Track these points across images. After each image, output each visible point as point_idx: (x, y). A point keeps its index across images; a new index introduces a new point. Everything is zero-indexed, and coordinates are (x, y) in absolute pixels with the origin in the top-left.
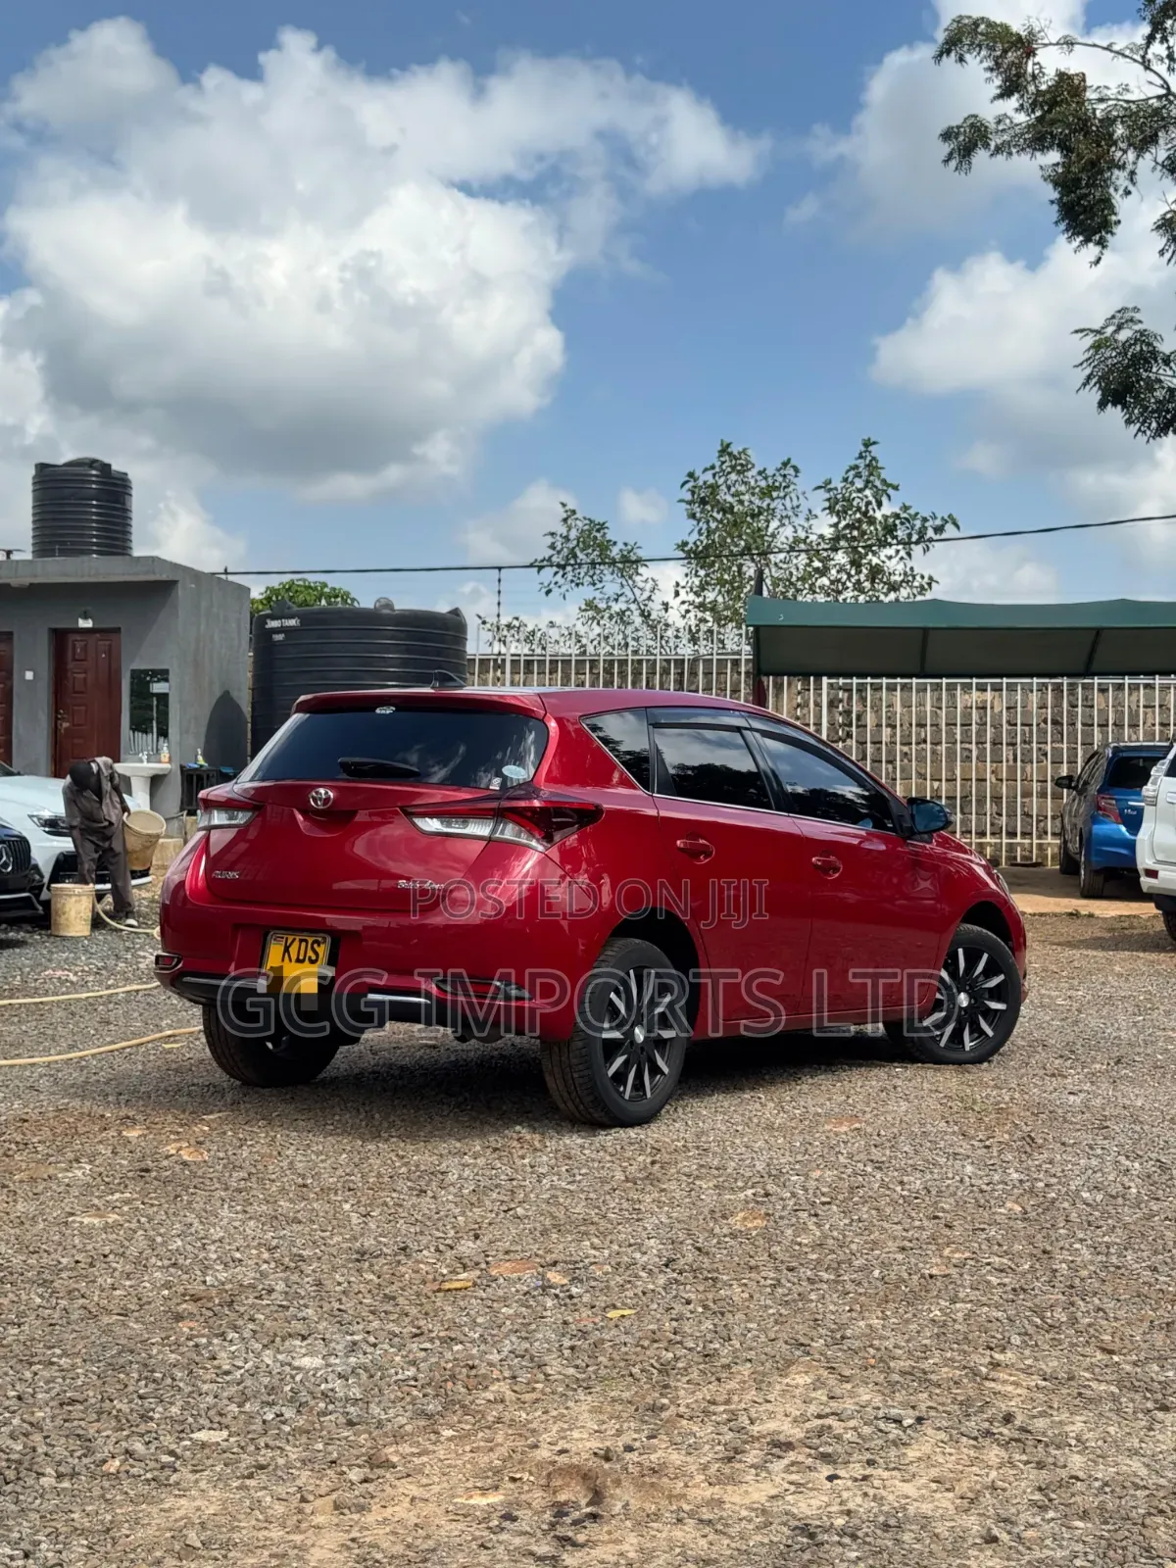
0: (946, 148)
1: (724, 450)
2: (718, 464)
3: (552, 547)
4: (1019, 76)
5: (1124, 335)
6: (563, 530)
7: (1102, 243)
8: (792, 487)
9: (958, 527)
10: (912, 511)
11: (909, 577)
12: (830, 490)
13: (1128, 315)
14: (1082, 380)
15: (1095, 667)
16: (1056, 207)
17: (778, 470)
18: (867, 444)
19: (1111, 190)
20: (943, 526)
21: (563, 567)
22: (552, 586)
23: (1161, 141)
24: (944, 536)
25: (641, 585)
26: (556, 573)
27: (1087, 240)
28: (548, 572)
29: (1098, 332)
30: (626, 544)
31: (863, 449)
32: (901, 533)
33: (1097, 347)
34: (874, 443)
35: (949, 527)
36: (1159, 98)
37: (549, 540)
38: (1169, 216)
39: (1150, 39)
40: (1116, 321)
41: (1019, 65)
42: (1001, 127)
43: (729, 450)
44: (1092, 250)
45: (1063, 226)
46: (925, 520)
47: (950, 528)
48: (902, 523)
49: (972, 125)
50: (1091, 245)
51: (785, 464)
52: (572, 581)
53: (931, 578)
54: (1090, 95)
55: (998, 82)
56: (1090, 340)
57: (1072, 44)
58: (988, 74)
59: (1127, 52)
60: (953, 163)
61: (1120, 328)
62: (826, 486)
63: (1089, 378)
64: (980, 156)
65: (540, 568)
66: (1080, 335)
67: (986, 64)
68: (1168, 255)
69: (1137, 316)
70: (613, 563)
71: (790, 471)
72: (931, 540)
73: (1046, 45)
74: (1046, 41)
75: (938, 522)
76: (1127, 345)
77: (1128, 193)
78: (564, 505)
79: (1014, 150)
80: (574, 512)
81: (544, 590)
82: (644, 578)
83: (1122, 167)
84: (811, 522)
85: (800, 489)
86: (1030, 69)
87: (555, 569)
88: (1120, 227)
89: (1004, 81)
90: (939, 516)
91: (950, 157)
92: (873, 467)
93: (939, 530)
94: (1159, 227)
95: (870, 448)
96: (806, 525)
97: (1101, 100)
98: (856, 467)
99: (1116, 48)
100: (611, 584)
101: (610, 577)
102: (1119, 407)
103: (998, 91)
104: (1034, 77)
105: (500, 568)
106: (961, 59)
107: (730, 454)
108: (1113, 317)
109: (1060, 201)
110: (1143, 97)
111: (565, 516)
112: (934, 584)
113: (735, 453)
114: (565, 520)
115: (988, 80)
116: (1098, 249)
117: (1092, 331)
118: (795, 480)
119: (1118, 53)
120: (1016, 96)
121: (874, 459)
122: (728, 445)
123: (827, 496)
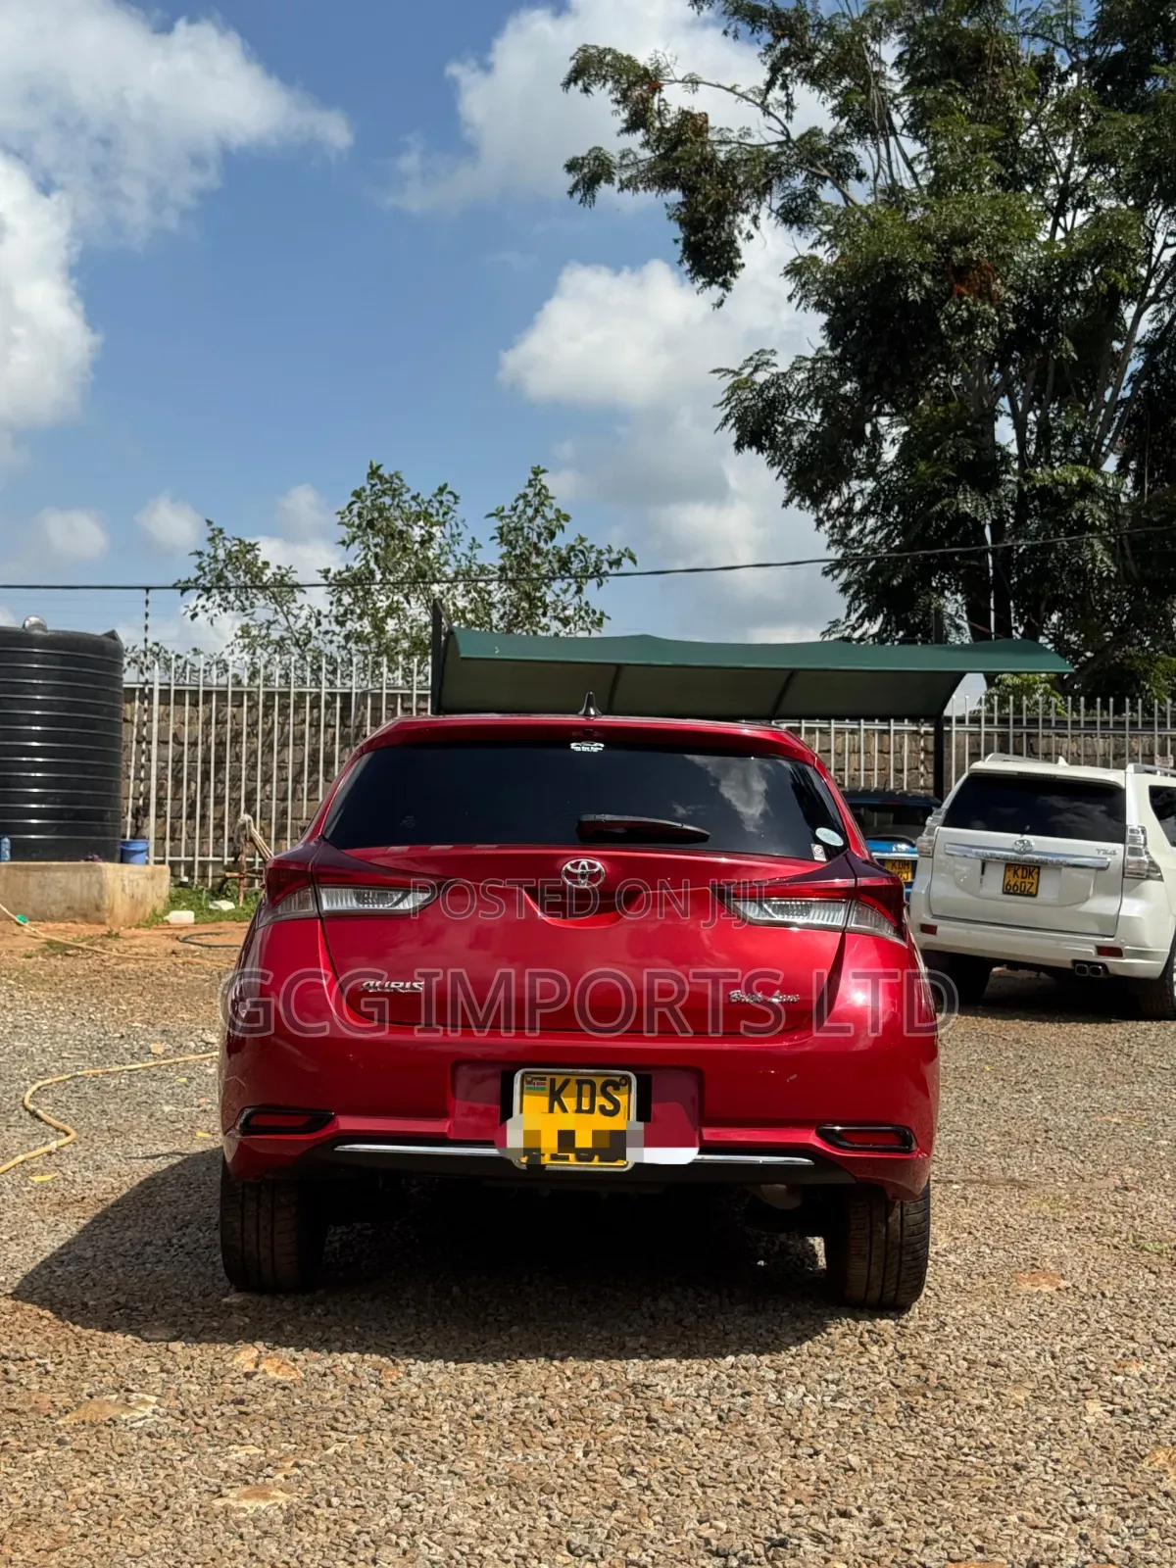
0: (570, 179)
1: (374, 473)
2: (368, 487)
3: (200, 567)
4: (647, 109)
5: (761, 377)
6: (208, 549)
7: (726, 285)
8: (451, 514)
9: (635, 562)
10: (587, 544)
11: (585, 610)
12: (502, 518)
13: (764, 358)
14: (720, 420)
15: (783, 710)
16: (680, 246)
17: (435, 496)
18: (537, 472)
19: (736, 232)
20: (620, 560)
21: (207, 590)
22: (199, 609)
23: (775, 189)
24: (622, 570)
25: (296, 612)
26: (200, 596)
27: (710, 283)
28: (193, 593)
29: (737, 374)
30: (279, 568)
31: (532, 476)
32: (576, 566)
33: (734, 388)
34: (544, 471)
35: (626, 561)
36: (780, 144)
37: (196, 560)
38: (798, 261)
39: (770, 84)
40: (754, 363)
41: (645, 101)
42: (624, 162)
43: (380, 472)
44: (716, 291)
45: (687, 266)
46: (600, 553)
47: (627, 564)
48: (576, 556)
49: (596, 158)
50: (715, 287)
51: (441, 490)
52: (220, 605)
53: (602, 614)
54: (712, 136)
55: (625, 115)
56: (729, 380)
57: (697, 83)
58: (615, 107)
59: (751, 96)
60: (578, 195)
61: (756, 369)
62: (497, 514)
63: (727, 418)
64: (605, 191)
65: (184, 590)
66: (718, 375)
67: (613, 97)
68: (795, 301)
69: (774, 360)
70: (264, 588)
71: (445, 497)
72: (606, 574)
73: (671, 82)
74: (671, 78)
75: (614, 556)
76: (766, 385)
77: (750, 237)
78: (209, 523)
79: (641, 186)
80: (221, 531)
81: (190, 614)
82: (299, 605)
83: (746, 211)
84: (475, 551)
85: (459, 517)
86: (656, 107)
87: (200, 592)
88: (744, 270)
89: (631, 116)
90: (615, 549)
91: (575, 187)
92: (542, 494)
93: (618, 562)
94: (787, 273)
95: (540, 476)
96: (469, 554)
97: (721, 142)
98: (525, 496)
99: (739, 90)
100: (263, 609)
101: (262, 602)
102: (754, 449)
103: (624, 125)
104: (660, 113)
105: (148, 589)
106: (586, 90)
107: (380, 477)
108: (751, 359)
109: (686, 241)
110: (763, 142)
111: (210, 534)
112: (605, 620)
113: (386, 476)
114: (212, 539)
115: (616, 112)
116: (722, 291)
117: (729, 371)
118: (455, 507)
119: (742, 96)
120: (642, 131)
121: (544, 487)
122: (378, 467)
123: (500, 524)
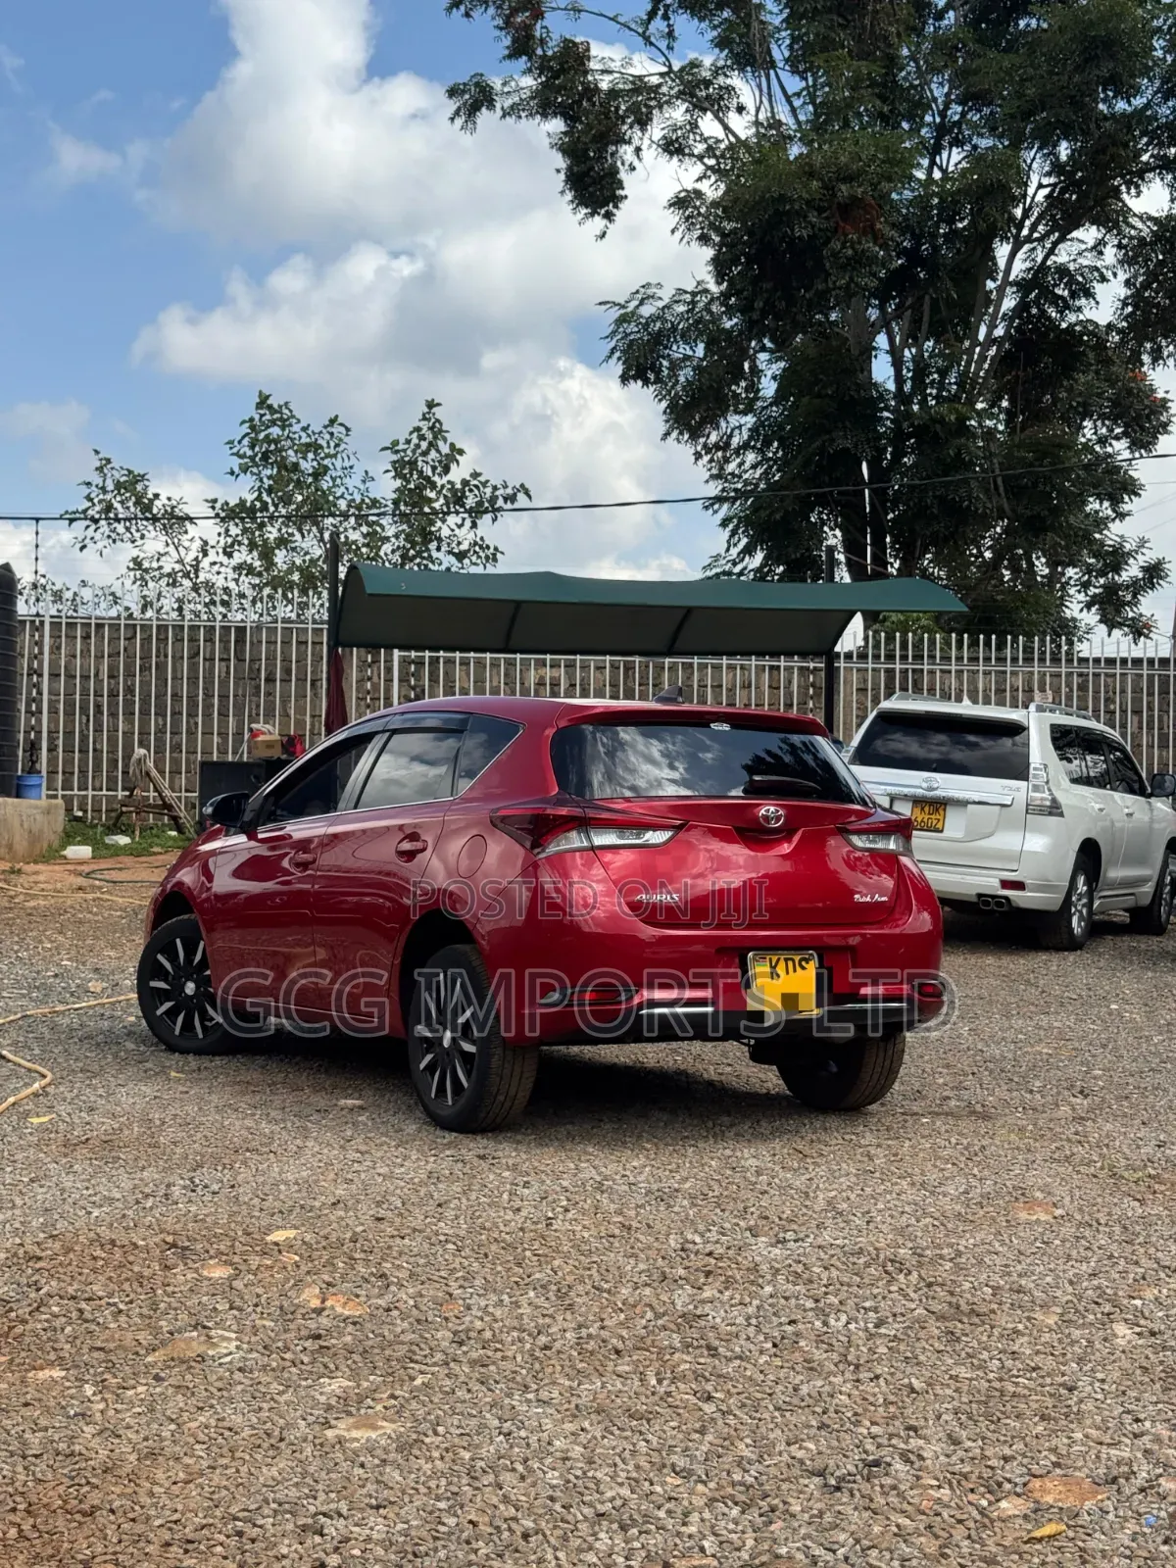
0: (452, 105)
1: (263, 402)
2: (257, 417)
3: (89, 498)
4: (530, 37)
5: (647, 310)
6: (97, 480)
7: (609, 216)
8: (343, 446)
9: (530, 497)
10: (482, 479)
11: (479, 545)
12: (397, 452)
13: (650, 292)
14: (607, 352)
16: (562, 176)
17: (325, 427)
18: (431, 405)
19: (619, 164)
20: (515, 495)
21: (96, 521)
22: (87, 541)
23: (655, 121)
24: (516, 505)
25: (187, 544)
26: (88, 527)
27: (592, 215)
28: (81, 524)
29: (623, 307)
30: (169, 499)
31: (426, 410)
32: (470, 501)
33: (622, 320)
34: (439, 405)
35: (521, 496)
36: (662, 75)
37: (85, 491)
38: (683, 194)
39: (652, 15)
40: (640, 296)
41: (528, 28)
42: (506, 90)
43: (269, 402)
44: (598, 222)
45: (569, 196)
46: (495, 488)
47: (522, 499)
48: (471, 491)
49: (477, 84)
50: (597, 218)
51: (332, 422)
52: (109, 537)
53: (496, 549)
54: (593, 65)
55: (508, 41)
56: (615, 313)
57: (580, 11)
58: (498, 33)
59: (633, 26)
60: (459, 122)
61: (642, 303)
62: (393, 447)
63: (613, 351)
64: (484, 116)
65: (71, 521)
66: (604, 307)
67: (496, 23)
68: (678, 235)
69: (659, 293)
70: (155, 519)
71: (336, 429)
72: (500, 509)
73: (554, 9)
74: (554, 5)
75: (509, 491)
76: (653, 319)
77: (633, 168)
78: (97, 452)
79: (523, 114)
80: (108, 461)
81: (79, 545)
82: (189, 536)
83: (629, 142)
84: (368, 484)
85: (351, 450)
86: (537, 34)
87: (88, 522)
88: (626, 202)
89: (514, 41)
90: (511, 485)
91: (457, 113)
92: (438, 431)
93: (512, 498)
94: (671, 205)
95: (434, 410)
96: (362, 487)
97: (604, 72)
98: (418, 429)
99: (621, 19)
100: (154, 542)
101: (153, 533)
102: (640, 383)
103: (507, 52)
104: (542, 42)
105: (37, 520)
106: (467, 15)
107: (270, 407)
108: (637, 292)
109: (569, 169)
110: (644, 73)
111: (98, 464)
112: (499, 555)
113: (276, 406)
114: (100, 469)
115: (498, 39)
116: (605, 222)
117: (615, 304)
118: (346, 439)
119: (625, 25)
120: (524, 58)
121: (438, 421)
122: (268, 397)
123: (395, 457)
